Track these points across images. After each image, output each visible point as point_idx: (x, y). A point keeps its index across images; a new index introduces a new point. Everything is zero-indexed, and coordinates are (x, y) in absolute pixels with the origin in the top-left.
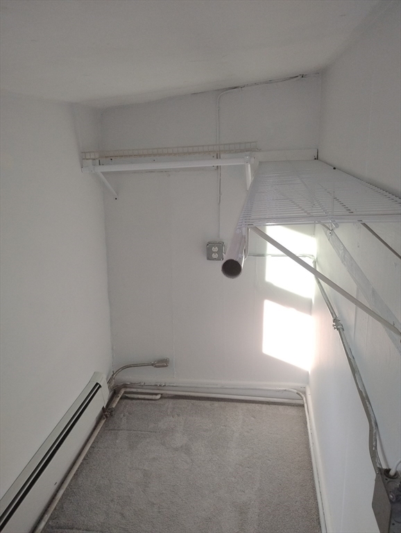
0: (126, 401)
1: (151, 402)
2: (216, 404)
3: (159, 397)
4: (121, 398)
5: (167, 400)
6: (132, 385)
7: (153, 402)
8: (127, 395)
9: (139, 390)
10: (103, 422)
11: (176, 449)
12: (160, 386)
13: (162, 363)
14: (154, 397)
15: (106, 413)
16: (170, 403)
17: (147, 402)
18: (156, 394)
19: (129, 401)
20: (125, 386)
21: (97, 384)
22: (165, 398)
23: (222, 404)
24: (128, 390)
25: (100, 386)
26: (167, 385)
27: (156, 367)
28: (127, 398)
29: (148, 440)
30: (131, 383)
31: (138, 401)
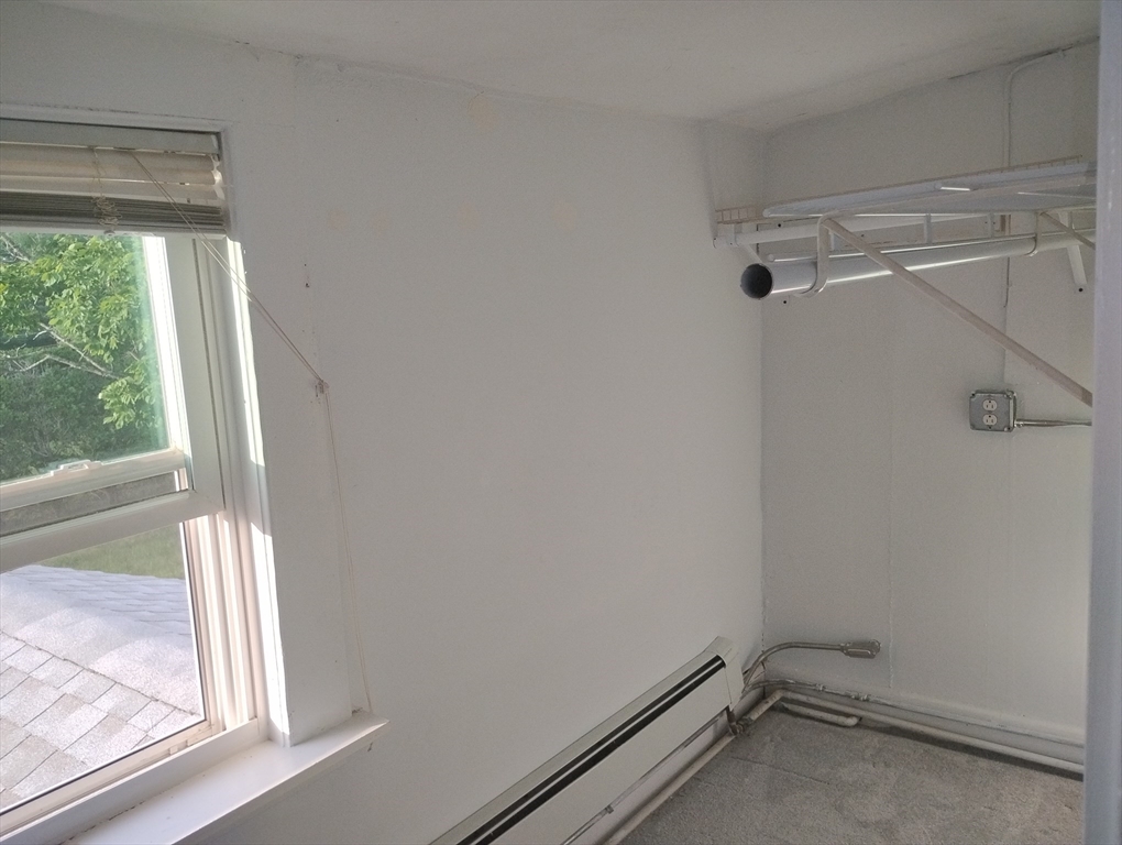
0: (782, 716)
1: (833, 728)
2: (983, 763)
3: (852, 721)
4: (772, 708)
5: (870, 732)
6: (800, 686)
7: (839, 729)
8: (786, 705)
9: (813, 700)
10: (727, 740)
11: (865, 825)
12: (857, 699)
13: (864, 650)
14: (841, 719)
15: (735, 725)
16: (876, 740)
17: (826, 726)
18: (848, 715)
19: (790, 719)
20: (784, 685)
21: (718, 658)
22: (868, 728)
23: (998, 766)
24: (790, 695)
25: (723, 665)
26: (872, 699)
27: (848, 654)
28: (786, 711)
29: (808, 794)
30: (797, 683)
31: (809, 722)
